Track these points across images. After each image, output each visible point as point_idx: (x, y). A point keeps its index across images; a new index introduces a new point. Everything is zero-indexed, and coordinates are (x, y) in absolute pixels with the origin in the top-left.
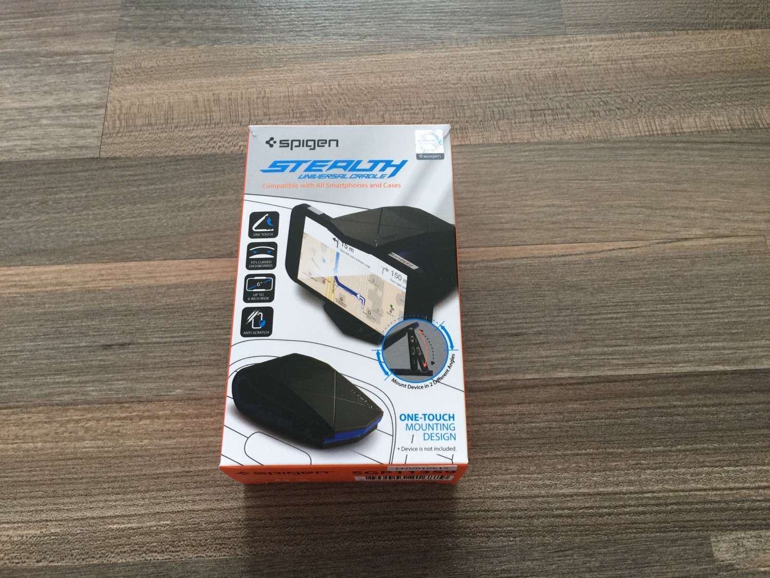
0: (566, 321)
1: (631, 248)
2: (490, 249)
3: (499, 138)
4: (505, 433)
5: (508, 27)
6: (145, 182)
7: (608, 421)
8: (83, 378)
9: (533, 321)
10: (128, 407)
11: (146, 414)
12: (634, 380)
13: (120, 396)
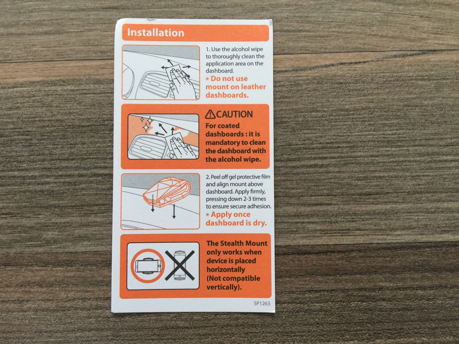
1: (356, 63)
12: (333, 252)
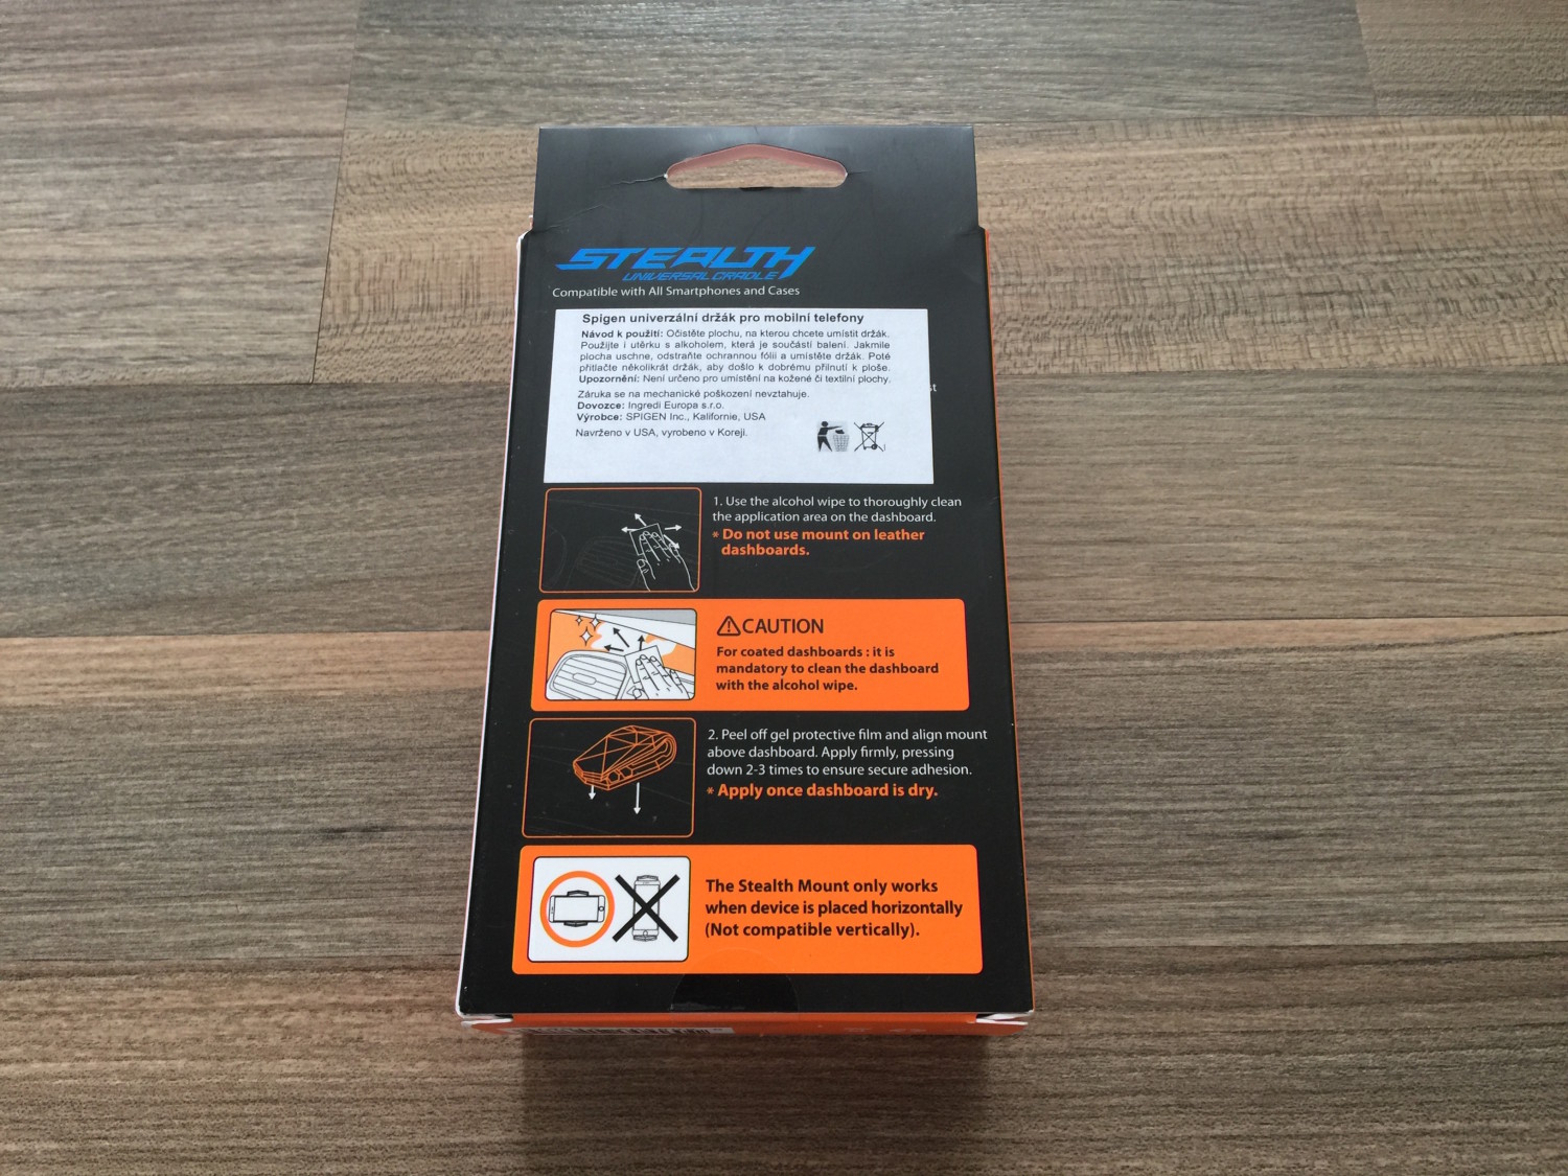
0: (1393, 807)
1: (1540, 633)
2: (1211, 624)
3: (1227, 360)
4: (1254, 1076)
5: (1241, 95)
6: (416, 444)
7: (1493, 1053)
8: (279, 908)
9: (1315, 803)
10: (381, 982)
11: (424, 998)
12: (1553, 955)
13: (363, 953)
